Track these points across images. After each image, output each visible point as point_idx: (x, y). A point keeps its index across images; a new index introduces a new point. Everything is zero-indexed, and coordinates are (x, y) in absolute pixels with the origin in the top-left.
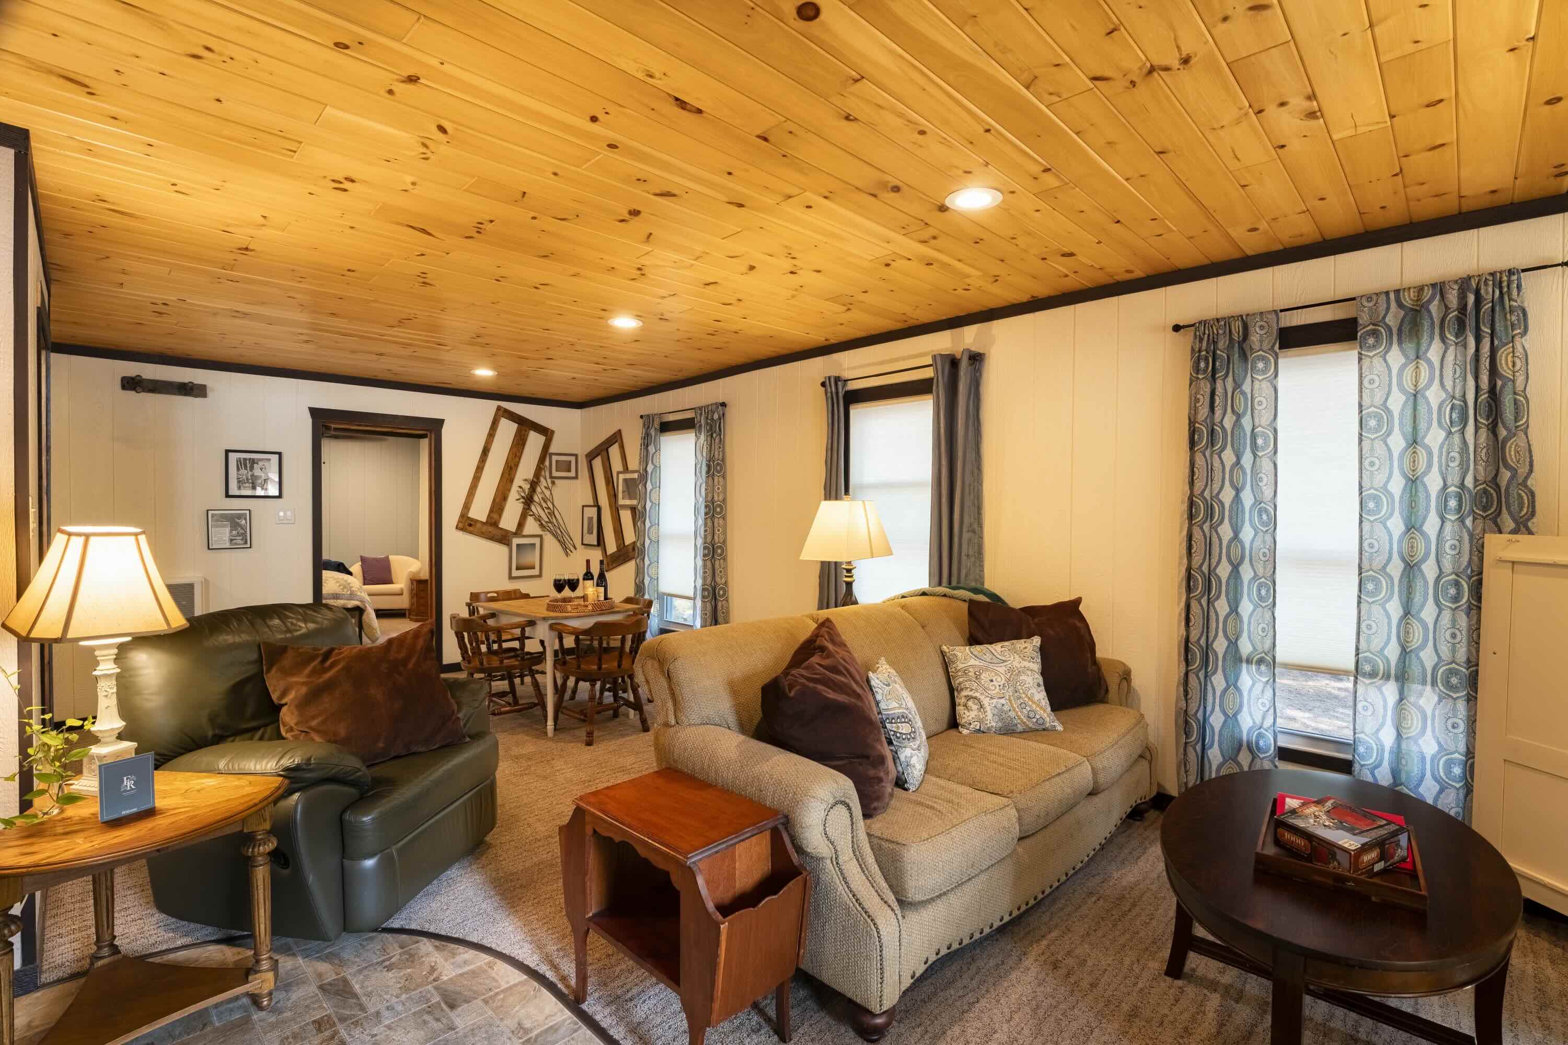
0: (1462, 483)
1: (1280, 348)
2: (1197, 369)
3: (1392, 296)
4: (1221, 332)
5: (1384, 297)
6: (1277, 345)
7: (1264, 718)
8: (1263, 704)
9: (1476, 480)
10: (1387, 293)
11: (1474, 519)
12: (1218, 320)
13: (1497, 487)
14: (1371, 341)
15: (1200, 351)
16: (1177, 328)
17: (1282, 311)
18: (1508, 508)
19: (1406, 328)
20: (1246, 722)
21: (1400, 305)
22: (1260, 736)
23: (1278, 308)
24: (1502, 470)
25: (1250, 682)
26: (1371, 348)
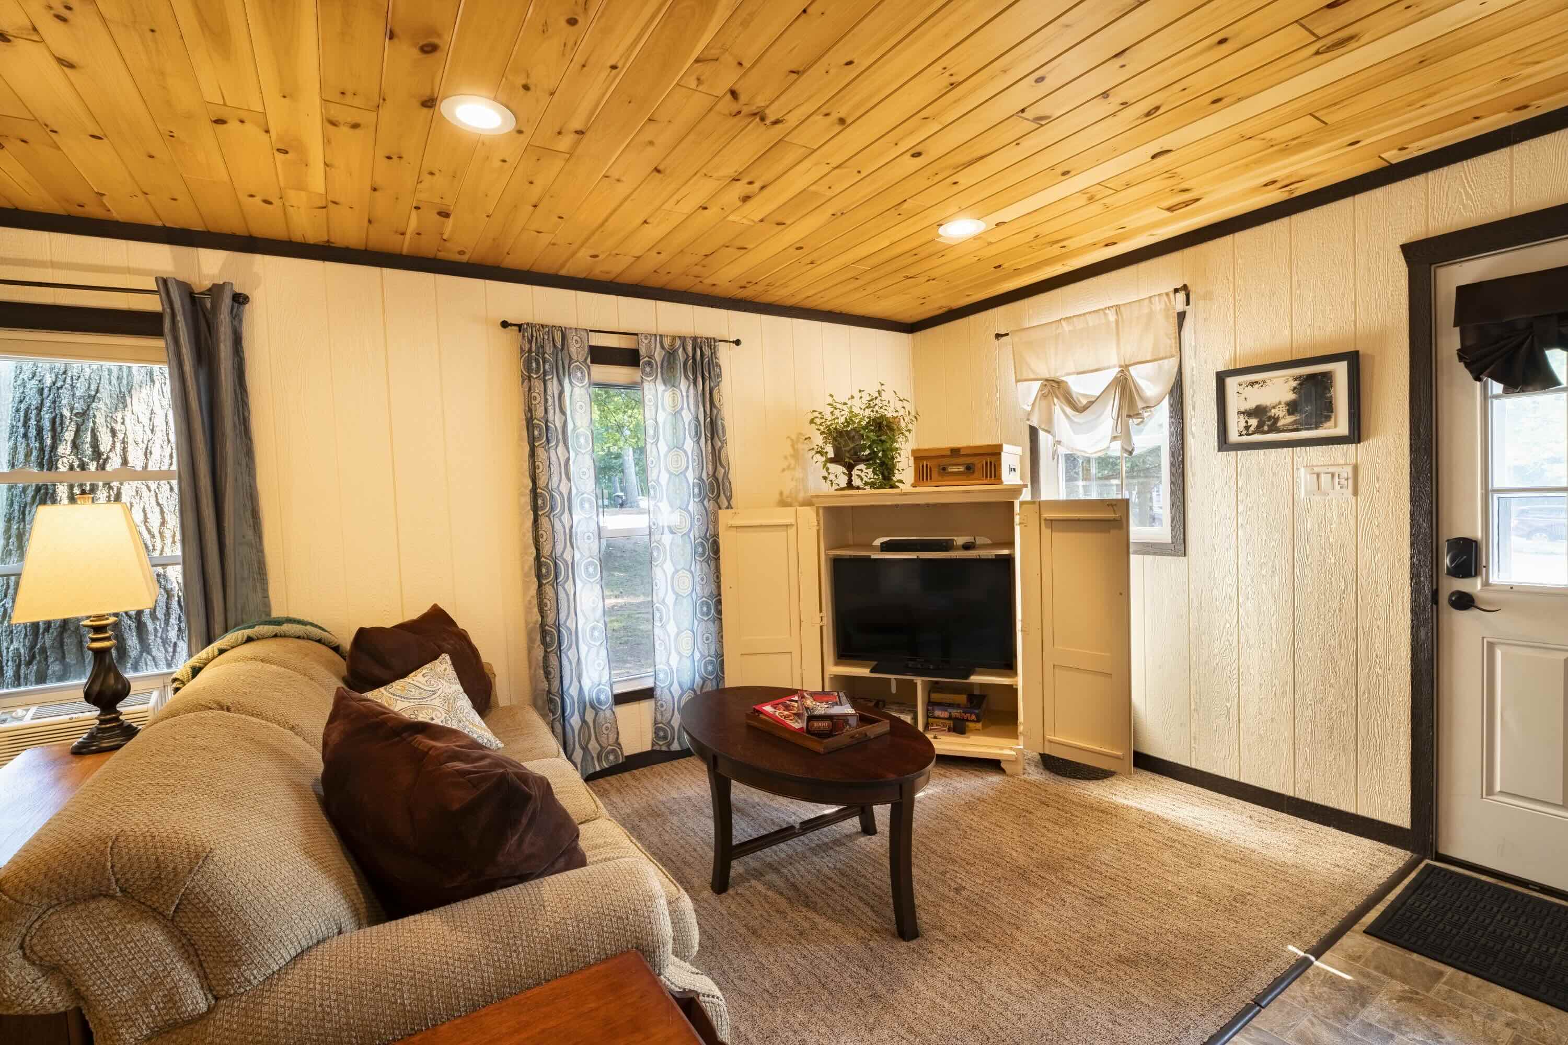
0: (701, 477)
1: (592, 362)
2: (528, 368)
3: (658, 338)
4: (546, 337)
5: (653, 338)
6: (589, 360)
7: (600, 677)
8: (599, 665)
9: (708, 474)
10: (655, 335)
11: (709, 501)
12: (542, 326)
13: (717, 480)
14: (648, 369)
15: (530, 351)
16: (505, 324)
17: (591, 331)
18: (724, 493)
19: (665, 364)
20: (587, 685)
21: (662, 347)
22: (599, 692)
23: (588, 328)
24: (719, 467)
25: (586, 648)
26: (650, 374)
